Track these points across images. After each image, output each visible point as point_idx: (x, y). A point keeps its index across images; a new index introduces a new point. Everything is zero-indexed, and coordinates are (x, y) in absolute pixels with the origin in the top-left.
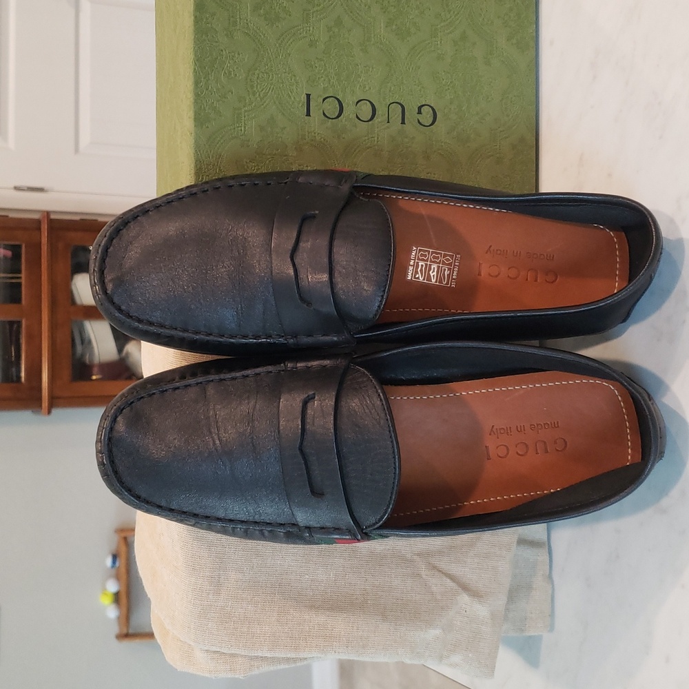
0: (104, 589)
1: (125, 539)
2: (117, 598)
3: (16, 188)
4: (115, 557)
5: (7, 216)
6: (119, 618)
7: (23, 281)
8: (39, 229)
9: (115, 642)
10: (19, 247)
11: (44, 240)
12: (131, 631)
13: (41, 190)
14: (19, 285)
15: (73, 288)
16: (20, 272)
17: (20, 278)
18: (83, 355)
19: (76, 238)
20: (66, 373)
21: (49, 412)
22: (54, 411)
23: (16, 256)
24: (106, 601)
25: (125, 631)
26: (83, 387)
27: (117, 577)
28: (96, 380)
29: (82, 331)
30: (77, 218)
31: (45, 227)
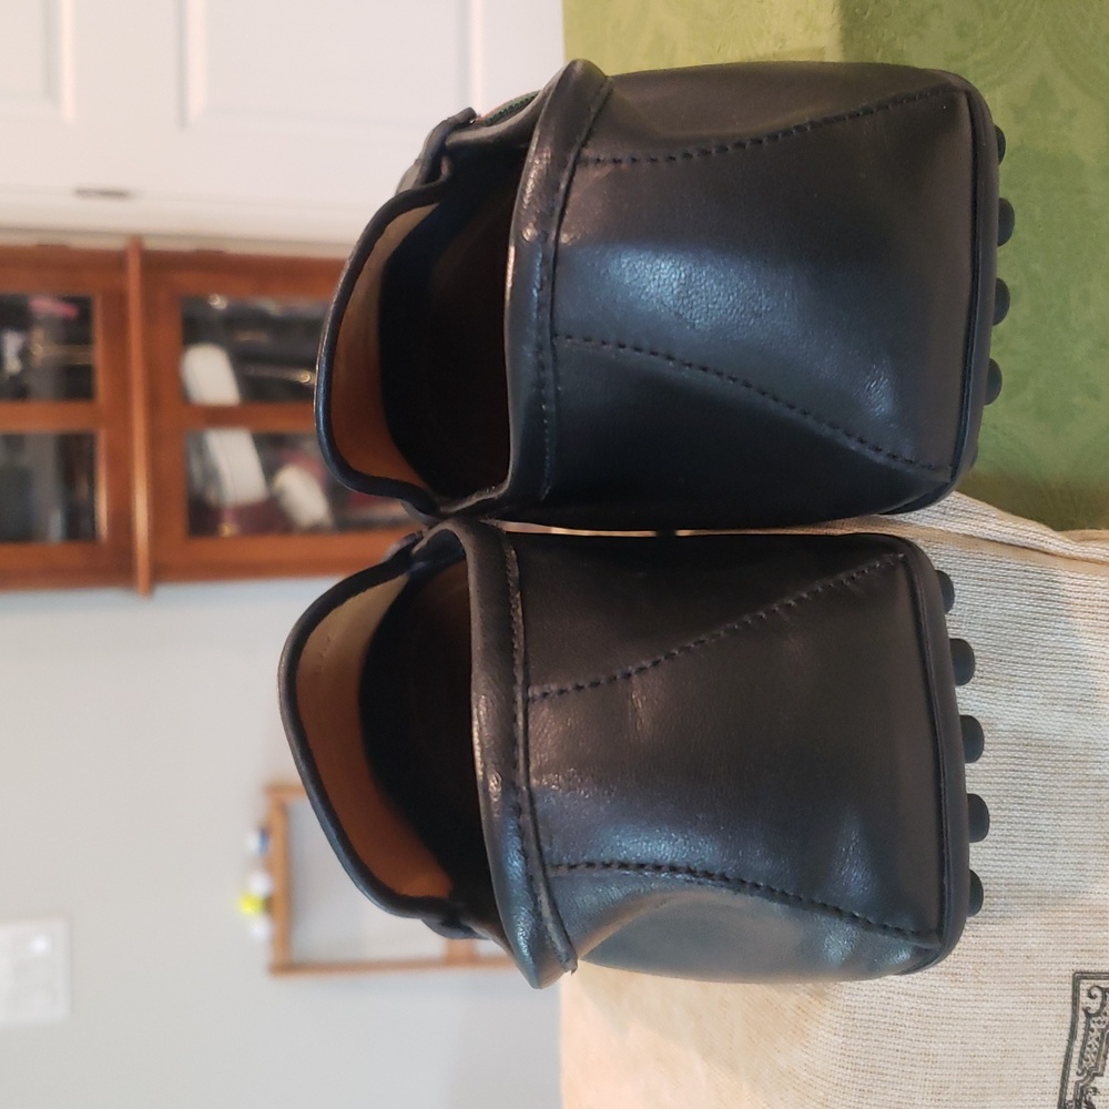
0: (245, 888)
1: (282, 805)
4: (265, 833)
6: (273, 940)
7: (98, 363)
8: (123, 268)
9: (267, 978)
10: (90, 300)
11: (134, 288)
12: (293, 960)
13: (119, 194)
14: (91, 369)
15: (186, 373)
17: (93, 357)
19: (189, 283)
20: (178, 523)
21: (151, 592)
22: (160, 590)
23: (85, 316)
24: (250, 910)
25: (284, 961)
26: (205, 548)
28: (228, 535)
29: (202, 450)
31: (134, 267)
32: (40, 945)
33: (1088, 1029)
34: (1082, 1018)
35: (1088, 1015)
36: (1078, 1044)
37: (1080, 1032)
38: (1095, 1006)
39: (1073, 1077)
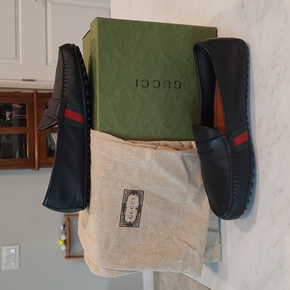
0: (60, 238)
1: (68, 218)
2: (65, 242)
3: (23, 80)
4: (64, 226)
5: (20, 92)
6: (66, 250)
8: (33, 97)
11: (35, 101)
12: (71, 255)
13: (33, 80)
16: (26, 114)
17: (26, 116)
18: (51, 147)
19: (47, 100)
20: (45, 154)
21: (38, 170)
22: (40, 169)
24: (61, 243)
25: (68, 255)
26: (51, 159)
27: (65, 234)
29: (50, 137)
30: (47, 92)
31: (35, 96)
33: (126, 196)
34: (125, 195)
35: (126, 194)
36: (124, 197)
37: (125, 196)
38: (127, 193)
39: (124, 201)
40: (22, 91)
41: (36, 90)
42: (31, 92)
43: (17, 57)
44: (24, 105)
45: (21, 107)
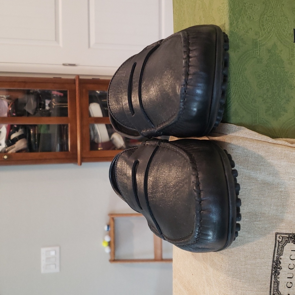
0: (104, 240)
1: (113, 219)
2: (109, 244)
3: (64, 65)
4: (108, 226)
5: (61, 78)
6: (110, 253)
7: (68, 107)
8: (75, 83)
9: (109, 263)
10: (66, 91)
11: (77, 88)
12: (116, 258)
13: (74, 65)
14: (67, 108)
15: (90, 109)
16: (67, 102)
17: (67, 105)
18: (94, 139)
19: (91, 87)
20: (88, 147)
21: (81, 164)
22: (83, 164)
23: (65, 95)
24: (105, 245)
25: (113, 259)
26: (94, 153)
27: (110, 235)
28: (100, 150)
29: (94, 129)
30: (91, 78)
31: (77, 82)
32: (53, 253)
33: (279, 245)
34: (277, 243)
35: (279, 242)
36: (277, 248)
37: (277, 246)
38: (280, 240)
39: (276, 255)
40: (63, 77)
41: (78, 76)
42: (73, 77)
43: (57, 39)
44: (65, 93)
45: (62, 94)
